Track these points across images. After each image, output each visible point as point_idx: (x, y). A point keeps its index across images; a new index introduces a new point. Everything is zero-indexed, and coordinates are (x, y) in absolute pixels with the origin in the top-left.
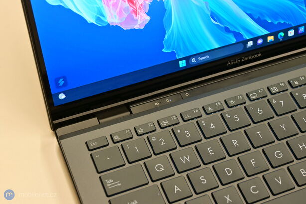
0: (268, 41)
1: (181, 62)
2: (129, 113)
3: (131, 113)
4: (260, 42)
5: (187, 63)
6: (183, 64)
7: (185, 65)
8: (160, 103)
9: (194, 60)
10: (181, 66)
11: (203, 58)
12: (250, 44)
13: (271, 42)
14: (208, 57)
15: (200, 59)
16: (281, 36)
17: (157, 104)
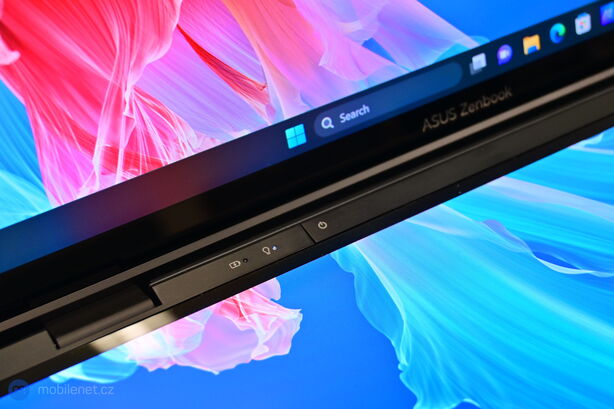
0: (526, 52)
1: (289, 133)
2: (149, 303)
3: (157, 302)
4: (504, 54)
5: (308, 132)
6: (295, 137)
7: (302, 140)
8: (245, 260)
9: (327, 123)
10: (291, 144)
11: (354, 115)
12: (479, 62)
13: (534, 53)
14: (366, 109)
15: (345, 118)
16: (557, 34)
17: (236, 264)
